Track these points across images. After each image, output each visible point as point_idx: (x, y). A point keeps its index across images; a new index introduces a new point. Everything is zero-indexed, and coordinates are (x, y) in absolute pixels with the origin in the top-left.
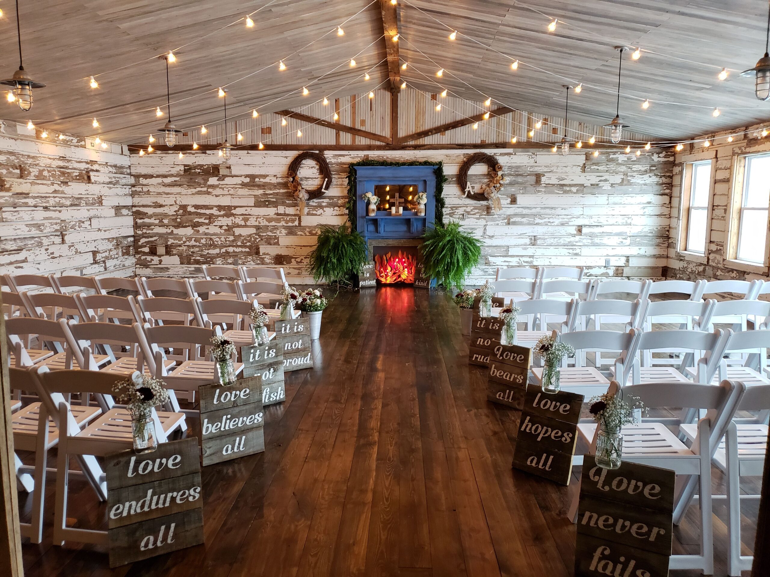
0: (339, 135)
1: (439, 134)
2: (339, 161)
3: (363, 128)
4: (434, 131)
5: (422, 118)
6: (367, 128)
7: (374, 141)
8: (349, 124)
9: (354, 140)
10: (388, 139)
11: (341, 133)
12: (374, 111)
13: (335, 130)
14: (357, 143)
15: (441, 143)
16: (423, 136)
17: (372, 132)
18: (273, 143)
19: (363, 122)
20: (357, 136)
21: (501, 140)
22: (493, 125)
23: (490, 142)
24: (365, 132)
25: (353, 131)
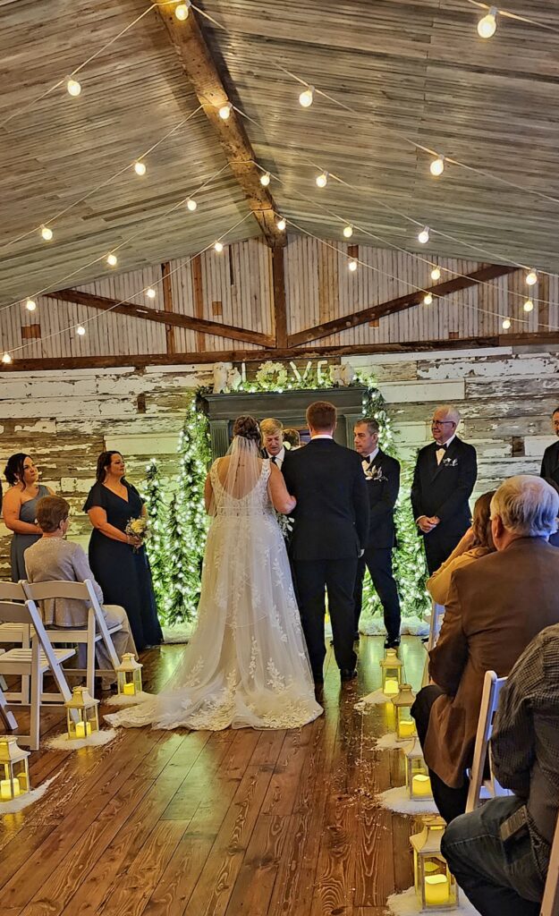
0: (172, 334)
1: (367, 324)
2: (176, 385)
3: (218, 319)
4: (356, 320)
5: (331, 293)
6: (226, 319)
7: (241, 344)
8: (190, 312)
9: (202, 344)
10: (268, 338)
11: (176, 330)
12: (238, 285)
13: (163, 325)
14: (208, 348)
15: (372, 343)
16: (335, 330)
17: (235, 326)
18: (45, 357)
19: (218, 307)
20: (207, 336)
21: (488, 331)
22: (470, 301)
23: (466, 336)
24: (222, 326)
25: (200, 325)
